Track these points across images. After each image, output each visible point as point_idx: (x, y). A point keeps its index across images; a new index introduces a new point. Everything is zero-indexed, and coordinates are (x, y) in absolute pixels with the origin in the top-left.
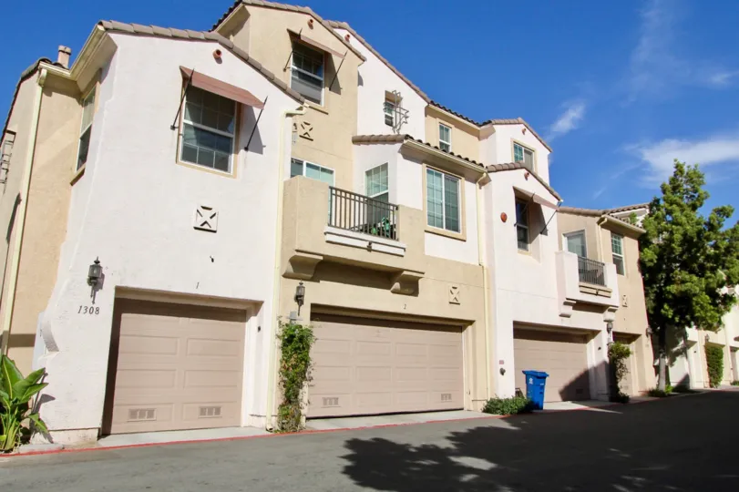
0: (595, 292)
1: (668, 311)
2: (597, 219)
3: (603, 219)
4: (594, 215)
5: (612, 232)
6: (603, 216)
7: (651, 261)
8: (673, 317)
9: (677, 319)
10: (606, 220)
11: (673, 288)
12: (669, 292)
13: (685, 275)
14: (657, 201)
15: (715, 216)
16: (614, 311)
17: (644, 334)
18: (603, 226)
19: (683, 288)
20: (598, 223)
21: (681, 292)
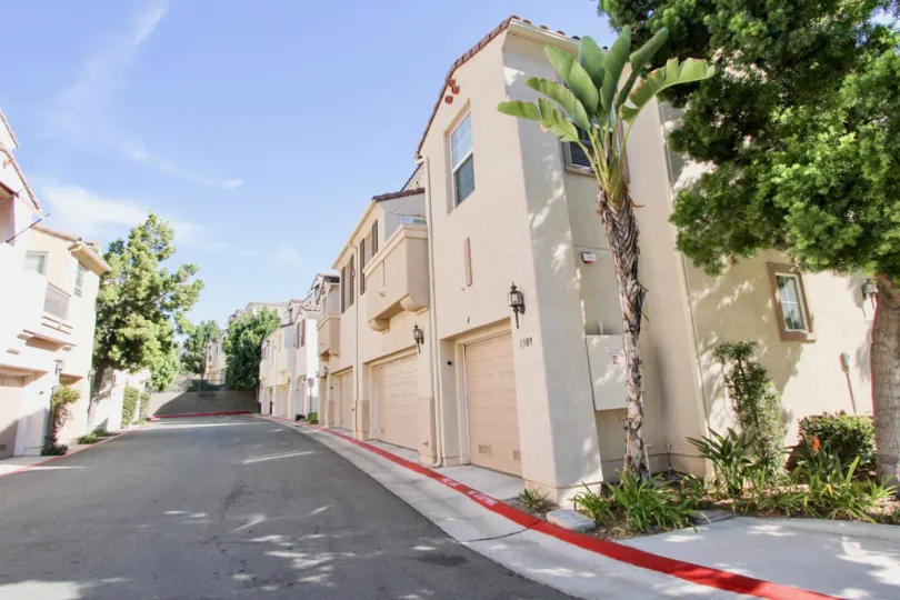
0: (56, 325)
1: (115, 353)
2: (70, 244)
3: (76, 246)
4: (66, 239)
5: (80, 262)
6: (78, 242)
7: (113, 301)
8: (120, 359)
9: (123, 362)
10: (80, 248)
11: (129, 332)
12: (123, 335)
13: (141, 319)
14: (121, 243)
15: (182, 270)
16: (68, 349)
17: (86, 376)
18: (73, 254)
19: (139, 332)
20: (70, 249)
21: (135, 336)
